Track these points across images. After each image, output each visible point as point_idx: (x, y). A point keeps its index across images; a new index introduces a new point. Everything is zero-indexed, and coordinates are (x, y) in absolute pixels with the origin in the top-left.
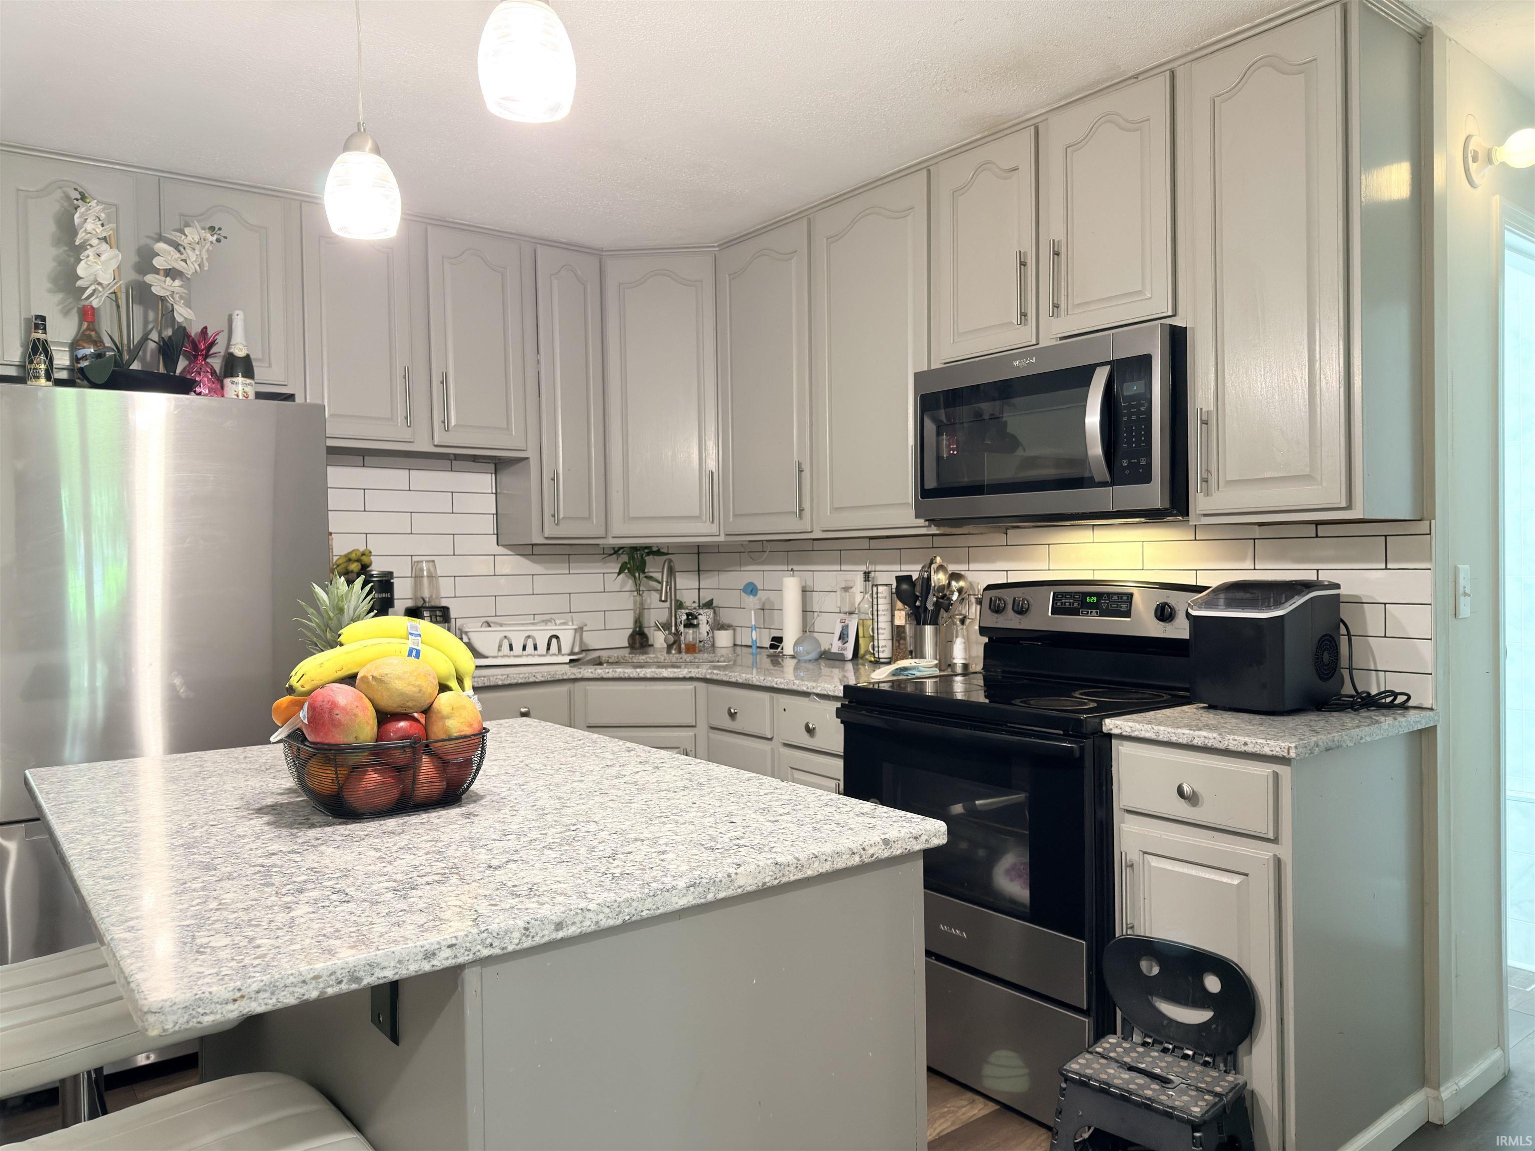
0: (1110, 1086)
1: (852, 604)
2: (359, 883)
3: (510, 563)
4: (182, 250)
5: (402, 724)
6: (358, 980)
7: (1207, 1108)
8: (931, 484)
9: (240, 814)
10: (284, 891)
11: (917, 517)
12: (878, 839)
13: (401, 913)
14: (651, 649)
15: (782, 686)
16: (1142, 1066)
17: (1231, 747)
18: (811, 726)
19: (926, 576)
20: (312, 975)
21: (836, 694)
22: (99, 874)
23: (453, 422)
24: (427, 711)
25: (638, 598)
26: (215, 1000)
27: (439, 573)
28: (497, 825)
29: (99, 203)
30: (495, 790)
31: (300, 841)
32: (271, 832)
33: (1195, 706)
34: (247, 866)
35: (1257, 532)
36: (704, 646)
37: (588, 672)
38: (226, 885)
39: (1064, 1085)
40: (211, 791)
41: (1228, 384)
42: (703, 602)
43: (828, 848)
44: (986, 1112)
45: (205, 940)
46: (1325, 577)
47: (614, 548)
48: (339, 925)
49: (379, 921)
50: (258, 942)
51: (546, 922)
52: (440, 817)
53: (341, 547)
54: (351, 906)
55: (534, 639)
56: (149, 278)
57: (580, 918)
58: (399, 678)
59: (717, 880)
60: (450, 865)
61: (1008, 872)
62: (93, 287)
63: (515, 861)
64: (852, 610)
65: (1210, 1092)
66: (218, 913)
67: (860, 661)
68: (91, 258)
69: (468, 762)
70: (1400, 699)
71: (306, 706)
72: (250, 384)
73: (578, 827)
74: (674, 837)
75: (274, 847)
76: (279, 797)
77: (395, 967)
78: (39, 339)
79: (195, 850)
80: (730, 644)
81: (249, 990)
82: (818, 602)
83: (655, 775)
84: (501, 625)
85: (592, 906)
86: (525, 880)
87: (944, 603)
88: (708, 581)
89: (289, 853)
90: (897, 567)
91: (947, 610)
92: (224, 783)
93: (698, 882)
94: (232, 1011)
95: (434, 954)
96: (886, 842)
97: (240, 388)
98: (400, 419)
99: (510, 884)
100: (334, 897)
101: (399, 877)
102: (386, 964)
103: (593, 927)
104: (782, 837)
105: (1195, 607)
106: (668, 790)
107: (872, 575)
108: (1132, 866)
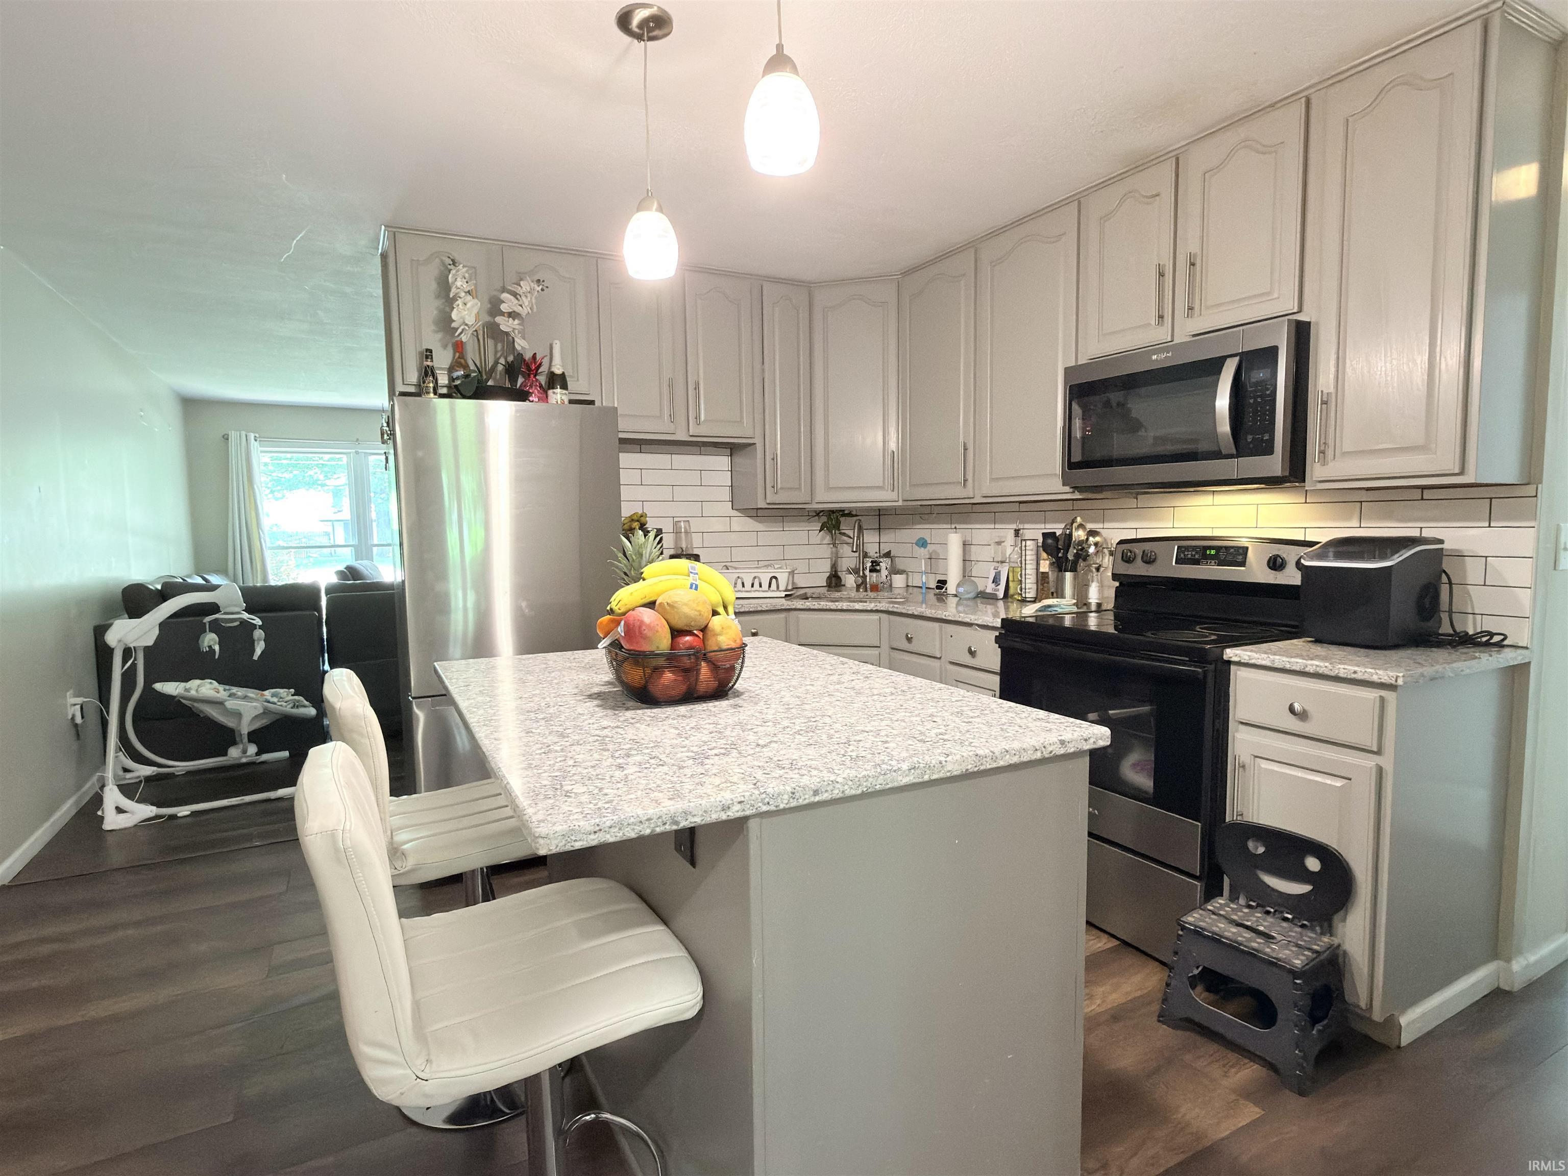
0: (1221, 936)
1: (1004, 553)
2: (667, 752)
3: (741, 523)
4: (518, 297)
5: (688, 638)
6: (677, 823)
7: (1306, 962)
8: (1077, 457)
9: (578, 698)
10: (617, 755)
11: (1064, 485)
12: (1056, 740)
13: (701, 776)
14: (843, 588)
15: (950, 618)
16: (1249, 923)
17: (1341, 675)
18: (973, 649)
19: (1068, 533)
20: (645, 818)
21: (994, 625)
22: (492, 737)
23: (703, 418)
24: (704, 630)
25: (834, 549)
26: (583, 832)
27: (692, 530)
28: (757, 714)
29: (464, 267)
30: (750, 688)
31: (621, 719)
32: (600, 712)
33: (1303, 639)
34: (589, 736)
35: (1363, 496)
36: (883, 587)
37: (799, 604)
38: (577, 748)
39: (1180, 933)
40: (555, 681)
41: (1349, 370)
42: (882, 552)
43: (1016, 745)
44: (1110, 945)
45: (570, 788)
46: (1427, 533)
47: (815, 512)
48: (659, 782)
49: (686, 781)
50: (605, 791)
51: (807, 789)
52: (715, 707)
53: (627, 511)
54: (665, 768)
55: (742, 579)
56: (499, 319)
57: (830, 788)
58: (686, 604)
59: (932, 765)
60: (730, 742)
61: (1134, 766)
62: (462, 327)
63: (776, 742)
64: (1003, 560)
65: (1309, 949)
66: (575, 768)
67: (1010, 600)
68: (460, 306)
69: (733, 668)
70: (1496, 639)
71: (623, 623)
72: (565, 394)
73: (817, 719)
74: (892, 731)
75: (605, 723)
76: (603, 687)
77: (702, 815)
78: (428, 366)
79: (552, 723)
80: (905, 586)
81: (604, 826)
82: (976, 553)
83: (867, 683)
84: (736, 568)
85: (840, 780)
86: (786, 757)
87: (1082, 555)
88: (887, 537)
89: (616, 727)
90: (1042, 526)
91: (1085, 560)
92: (564, 676)
93: (917, 766)
94: (594, 840)
95: (729, 808)
96: (1062, 742)
97: (559, 396)
98: (666, 417)
99: (775, 759)
100: (652, 761)
101: (695, 749)
102: (696, 813)
103: (841, 795)
104: (977, 735)
105: (1307, 559)
106: (879, 695)
107: (1021, 532)
108: (1244, 767)
